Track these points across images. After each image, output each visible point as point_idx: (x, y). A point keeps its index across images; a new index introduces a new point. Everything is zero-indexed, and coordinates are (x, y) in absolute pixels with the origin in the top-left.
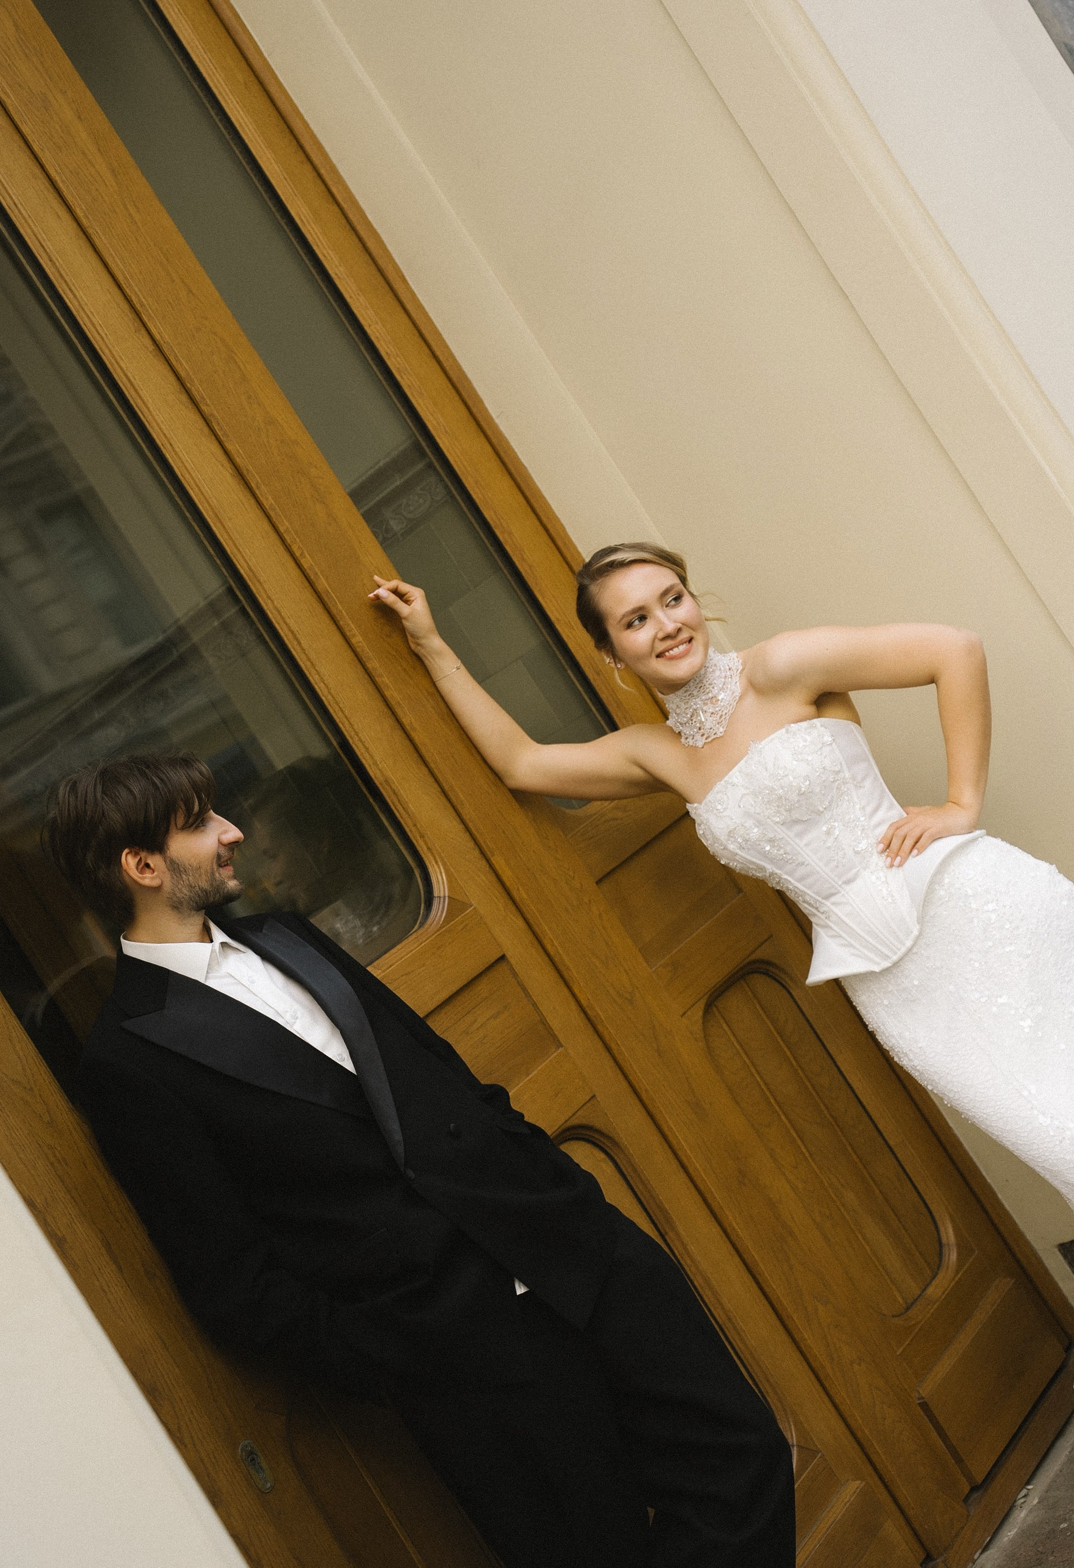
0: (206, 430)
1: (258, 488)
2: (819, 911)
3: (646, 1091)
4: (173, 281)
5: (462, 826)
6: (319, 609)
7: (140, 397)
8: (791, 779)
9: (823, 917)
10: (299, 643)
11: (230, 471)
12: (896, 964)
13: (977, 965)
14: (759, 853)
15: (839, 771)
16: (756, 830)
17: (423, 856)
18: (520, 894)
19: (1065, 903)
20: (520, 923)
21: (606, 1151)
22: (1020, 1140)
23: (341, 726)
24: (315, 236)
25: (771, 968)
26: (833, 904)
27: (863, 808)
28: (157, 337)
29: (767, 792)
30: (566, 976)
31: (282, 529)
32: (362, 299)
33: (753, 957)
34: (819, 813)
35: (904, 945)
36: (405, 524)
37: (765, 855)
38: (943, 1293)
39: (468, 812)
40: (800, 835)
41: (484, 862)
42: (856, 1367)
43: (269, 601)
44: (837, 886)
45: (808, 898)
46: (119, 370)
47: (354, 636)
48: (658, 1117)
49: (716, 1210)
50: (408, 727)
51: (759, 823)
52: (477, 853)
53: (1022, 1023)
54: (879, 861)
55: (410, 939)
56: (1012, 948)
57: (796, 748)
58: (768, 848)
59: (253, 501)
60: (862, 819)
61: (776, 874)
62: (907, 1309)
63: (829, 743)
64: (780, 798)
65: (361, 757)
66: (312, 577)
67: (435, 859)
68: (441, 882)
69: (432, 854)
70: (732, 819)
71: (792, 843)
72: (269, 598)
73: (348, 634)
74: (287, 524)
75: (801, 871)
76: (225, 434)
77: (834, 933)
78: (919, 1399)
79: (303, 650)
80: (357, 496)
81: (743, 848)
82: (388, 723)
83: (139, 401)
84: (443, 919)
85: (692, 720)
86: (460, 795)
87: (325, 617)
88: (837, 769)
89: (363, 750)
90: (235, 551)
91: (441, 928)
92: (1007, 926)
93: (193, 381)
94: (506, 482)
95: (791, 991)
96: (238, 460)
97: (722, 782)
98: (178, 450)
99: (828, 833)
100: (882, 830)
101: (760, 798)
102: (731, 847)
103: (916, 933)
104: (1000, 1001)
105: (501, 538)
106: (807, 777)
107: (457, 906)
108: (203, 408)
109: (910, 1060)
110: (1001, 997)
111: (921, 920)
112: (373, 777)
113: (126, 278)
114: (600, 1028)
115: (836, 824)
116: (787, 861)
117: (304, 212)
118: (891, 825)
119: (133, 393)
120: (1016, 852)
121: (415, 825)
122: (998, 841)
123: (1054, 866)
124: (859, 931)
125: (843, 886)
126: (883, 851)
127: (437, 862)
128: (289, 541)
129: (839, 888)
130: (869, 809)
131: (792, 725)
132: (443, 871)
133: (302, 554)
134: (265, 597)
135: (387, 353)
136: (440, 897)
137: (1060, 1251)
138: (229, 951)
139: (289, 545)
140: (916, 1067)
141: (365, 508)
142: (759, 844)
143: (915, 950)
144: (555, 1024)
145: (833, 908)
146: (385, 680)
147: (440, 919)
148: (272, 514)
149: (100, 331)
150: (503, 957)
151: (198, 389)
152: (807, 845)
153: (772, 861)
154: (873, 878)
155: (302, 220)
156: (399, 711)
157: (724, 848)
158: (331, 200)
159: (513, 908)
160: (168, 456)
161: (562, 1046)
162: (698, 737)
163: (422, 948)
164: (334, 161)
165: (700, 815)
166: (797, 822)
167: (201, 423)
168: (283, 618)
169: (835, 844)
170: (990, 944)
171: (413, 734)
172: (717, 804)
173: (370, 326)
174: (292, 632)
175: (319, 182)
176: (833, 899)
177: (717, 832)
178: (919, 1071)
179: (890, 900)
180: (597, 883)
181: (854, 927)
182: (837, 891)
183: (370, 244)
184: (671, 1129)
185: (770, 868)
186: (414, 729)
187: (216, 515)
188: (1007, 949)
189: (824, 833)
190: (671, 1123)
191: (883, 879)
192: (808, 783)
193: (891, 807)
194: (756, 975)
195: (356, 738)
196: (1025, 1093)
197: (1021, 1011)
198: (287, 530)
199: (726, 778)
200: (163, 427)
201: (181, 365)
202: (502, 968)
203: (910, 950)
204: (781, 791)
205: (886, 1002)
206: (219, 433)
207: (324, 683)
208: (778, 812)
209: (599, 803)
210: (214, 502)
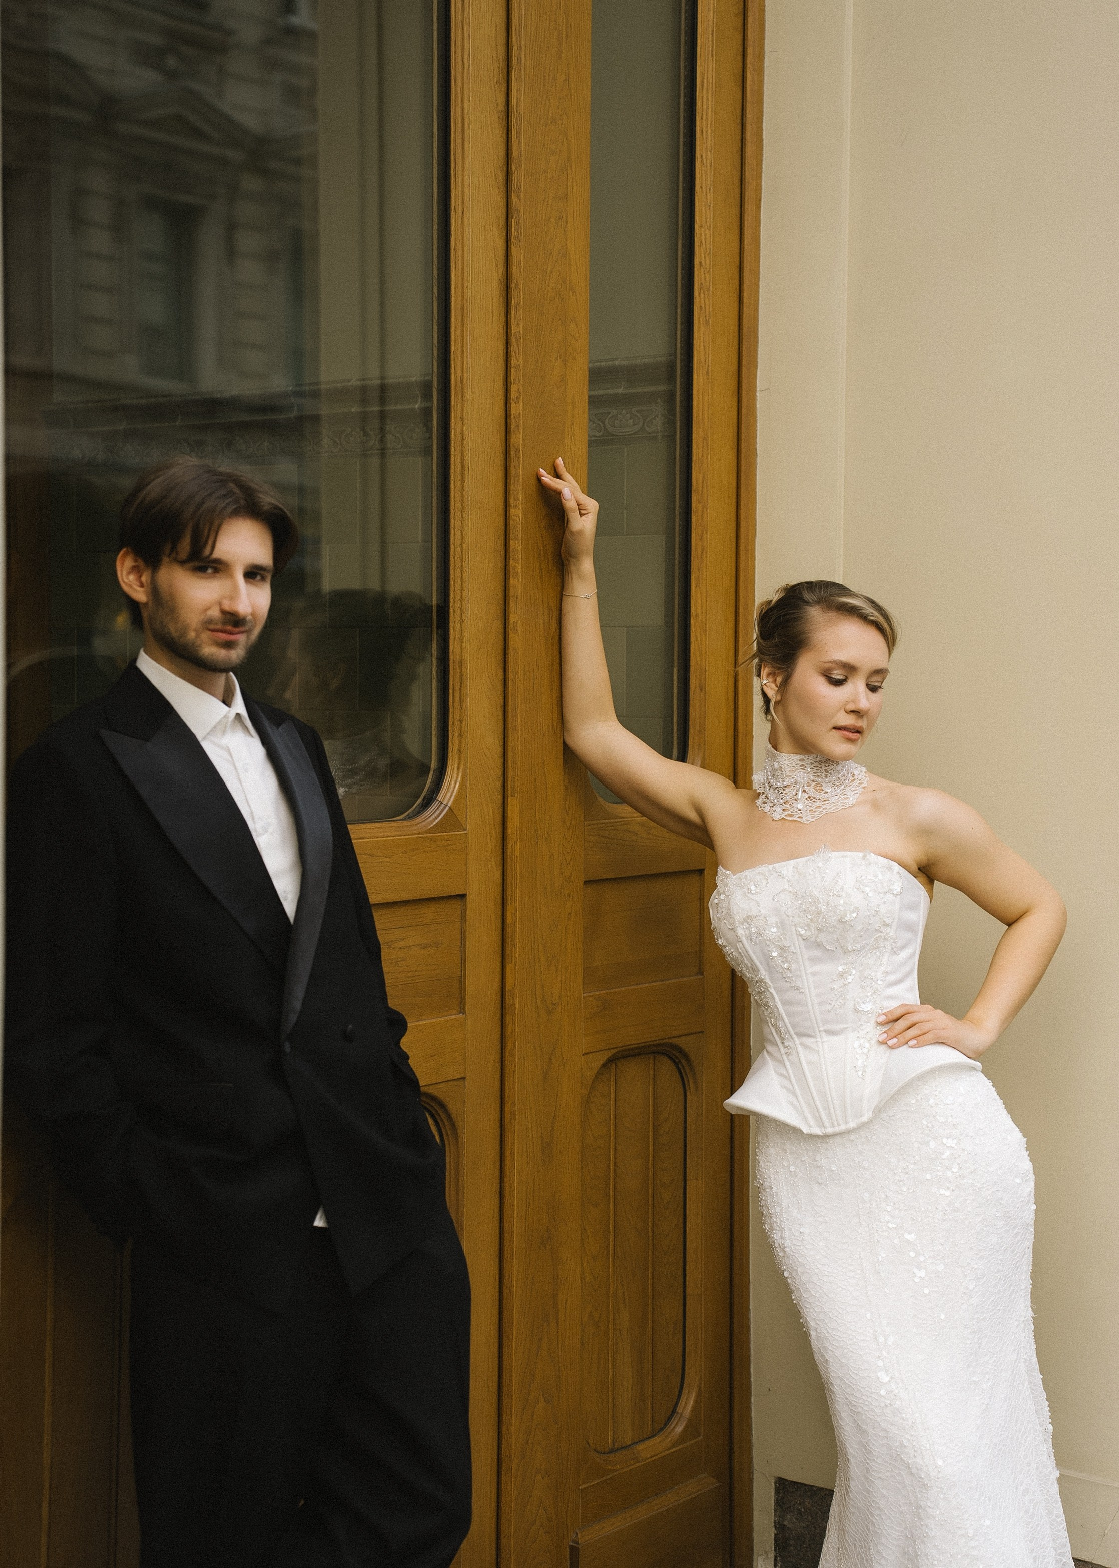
0: (503, 221)
1: (516, 307)
2: (783, 1043)
3: (513, 1104)
4: (560, 58)
5: (500, 750)
6: (499, 461)
7: (463, 148)
8: (842, 902)
9: (783, 1051)
10: (463, 481)
11: (500, 276)
12: (826, 1137)
13: (905, 1189)
14: (763, 953)
15: (888, 925)
16: (774, 930)
17: (450, 755)
18: (515, 848)
19: (1018, 1181)
20: (498, 875)
21: (443, 1135)
22: (848, 1379)
23: (452, 583)
24: (705, 107)
25: (683, 1061)
26: (801, 1044)
27: (886, 973)
28: (514, 101)
29: (810, 900)
30: (508, 952)
31: (513, 362)
32: (710, 196)
33: (675, 1041)
34: (846, 952)
35: (846, 1123)
36: (601, 434)
37: (768, 958)
38: (651, 1457)
39: (516, 742)
40: (814, 960)
41: (500, 797)
42: (540, 1477)
43: (460, 422)
44: (817, 1030)
45: (780, 1024)
46: (459, 110)
47: (516, 507)
48: (509, 1136)
49: (507, 1255)
50: (511, 626)
51: (782, 925)
52: (499, 784)
53: (916, 1271)
54: (872, 1032)
55: (394, 824)
56: (948, 1193)
57: (863, 877)
58: (775, 954)
59: (503, 319)
60: (879, 982)
61: (765, 983)
62: (612, 1451)
63: (895, 892)
64: (819, 913)
65: (451, 625)
66: (513, 427)
67: (459, 764)
68: (451, 790)
69: (460, 759)
70: (759, 906)
71: (801, 963)
72: (462, 419)
73: (512, 501)
74: (522, 361)
75: (791, 995)
76: (517, 237)
77: (785, 1072)
78: (573, 1542)
79: (463, 488)
80: (597, 375)
81: (751, 940)
82: (496, 609)
83: (459, 151)
84: (435, 823)
85: (784, 790)
86: (518, 720)
87: (501, 473)
88: (888, 921)
89: (458, 620)
90: (459, 353)
91: (426, 832)
92: (955, 1170)
93: (520, 166)
94: (731, 457)
95: (688, 1094)
96: (514, 269)
97: (770, 867)
98: (466, 223)
99: (841, 975)
100: (892, 1005)
101: (799, 902)
102: (740, 931)
103: (865, 1119)
104: (907, 1236)
105: (693, 505)
106: (857, 909)
107: (452, 821)
108: (514, 199)
109: (782, 1238)
110: (910, 1233)
111: (878, 1111)
112: (451, 651)
113: (520, 25)
114: (508, 1017)
115: (854, 972)
116: (785, 978)
117: (710, 76)
118: (903, 1005)
119: (459, 141)
120: (999, 1103)
121: (461, 721)
122: (989, 1084)
123: (1025, 1139)
124: (811, 1084)
125: (824, 1034)
126: (881, 1024)
127: (458, 769)
128: (513, 377)
129: (818, 1034)
130: (892, 978)
131: (872, 854)
132: (459, 779)
133: (517, 398)
134: (459, 415)
135: (700, 263)
136: (442, 803)
137: (775, 1483)
138: (239, 727)
139: (511, 383)
140: (785, 1247)
141: (596, 393)
142: (768, 945)
143: (852, 1137)
144: (470, 989)
145: (800, 1049)
146: (518, 566)
147: (432, 822)
148: (514, 342)
149: (466, 61)
150: (463, 896)
151: (519, 177)
152: (814, 974)
153: (770, 968)
154: (856, 1044)
155: (702, 82)
156: (512, 604)
157: (732, 929)
158: (740, 83)
159: (499, 858)
160: (453, 220)
161: (464, 1013)
162: (779, 809)
163: (400, 839)
164: (767, 48)
165: (727, 885)
166: (819, 945)
167: (501, 213)
168: (463, 446)
169: (842, 989)
170: (929, 1177)
171: (511, 635)
172: (752, 883)
173: (701, 226)
174: (463, 466)
175: (740, 58)
176: (805, 1040)
177: (735, 909)
178: (785, 1252)
179: (860, 1073)
180: (585, 882)
181: (810, 1079)
182: (813, 1034)
183: (750, 149)
184: (512, 1154)
185: (763, 974)
186: (516, 631)
187: (463, 308)
188: (942, 1192)
189: (837, 972)
190: (517, 1146)
191: (865, 1050)
192: (855, 915)
193: (910, 989)
194: (666, 1059)
195: (458, 605)
196: (882, 1339)
197: (922, 1259)
198: (517, 367)
199: (777, 865)
200: (466, 190)
201: (520, 143)
202: (457, 905)
203: (849, 1132)
204: (824, 907)
205: (792, 1169)
206: (513, 232)
207: (462, 533)
208: (808, 925)
209: (629, 809)
210: (468, 294)
